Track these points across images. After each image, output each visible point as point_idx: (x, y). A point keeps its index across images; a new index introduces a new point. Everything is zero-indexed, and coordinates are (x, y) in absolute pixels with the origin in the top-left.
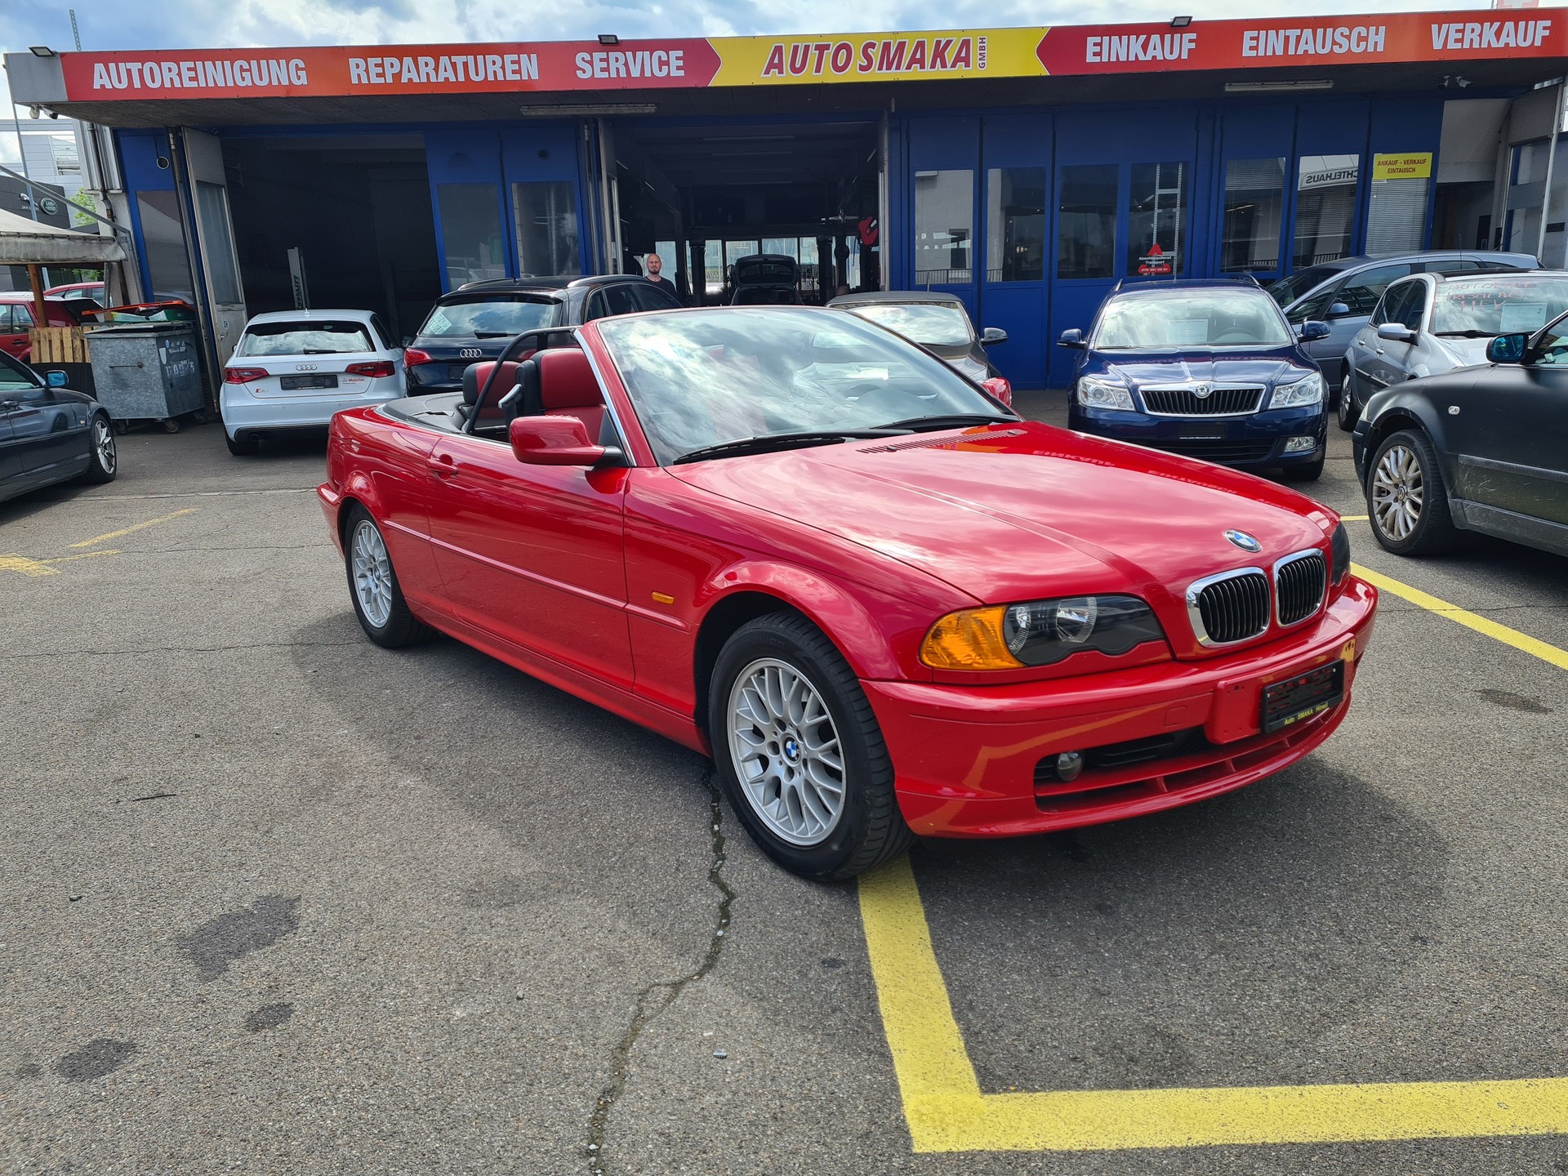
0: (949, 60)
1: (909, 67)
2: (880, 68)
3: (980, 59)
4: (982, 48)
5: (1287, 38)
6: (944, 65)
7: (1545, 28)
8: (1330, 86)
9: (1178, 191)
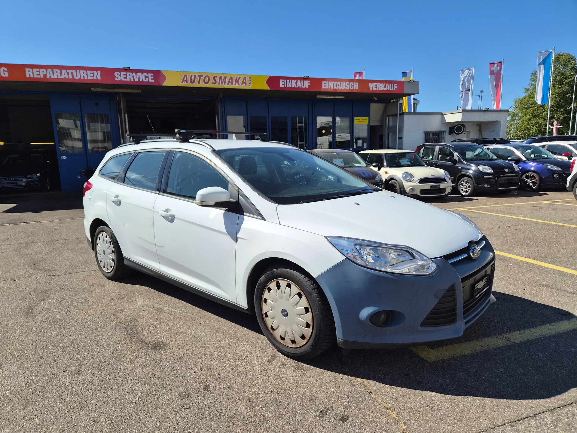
0: (240, 83)
1: (228, 84)
2: (219, 84)
3: (250, 83)
4: (250, 80)
5: (333, 84)
6: (239, 84)
7: (396, 86)
8: (344, 98)
9: (303, 125)
